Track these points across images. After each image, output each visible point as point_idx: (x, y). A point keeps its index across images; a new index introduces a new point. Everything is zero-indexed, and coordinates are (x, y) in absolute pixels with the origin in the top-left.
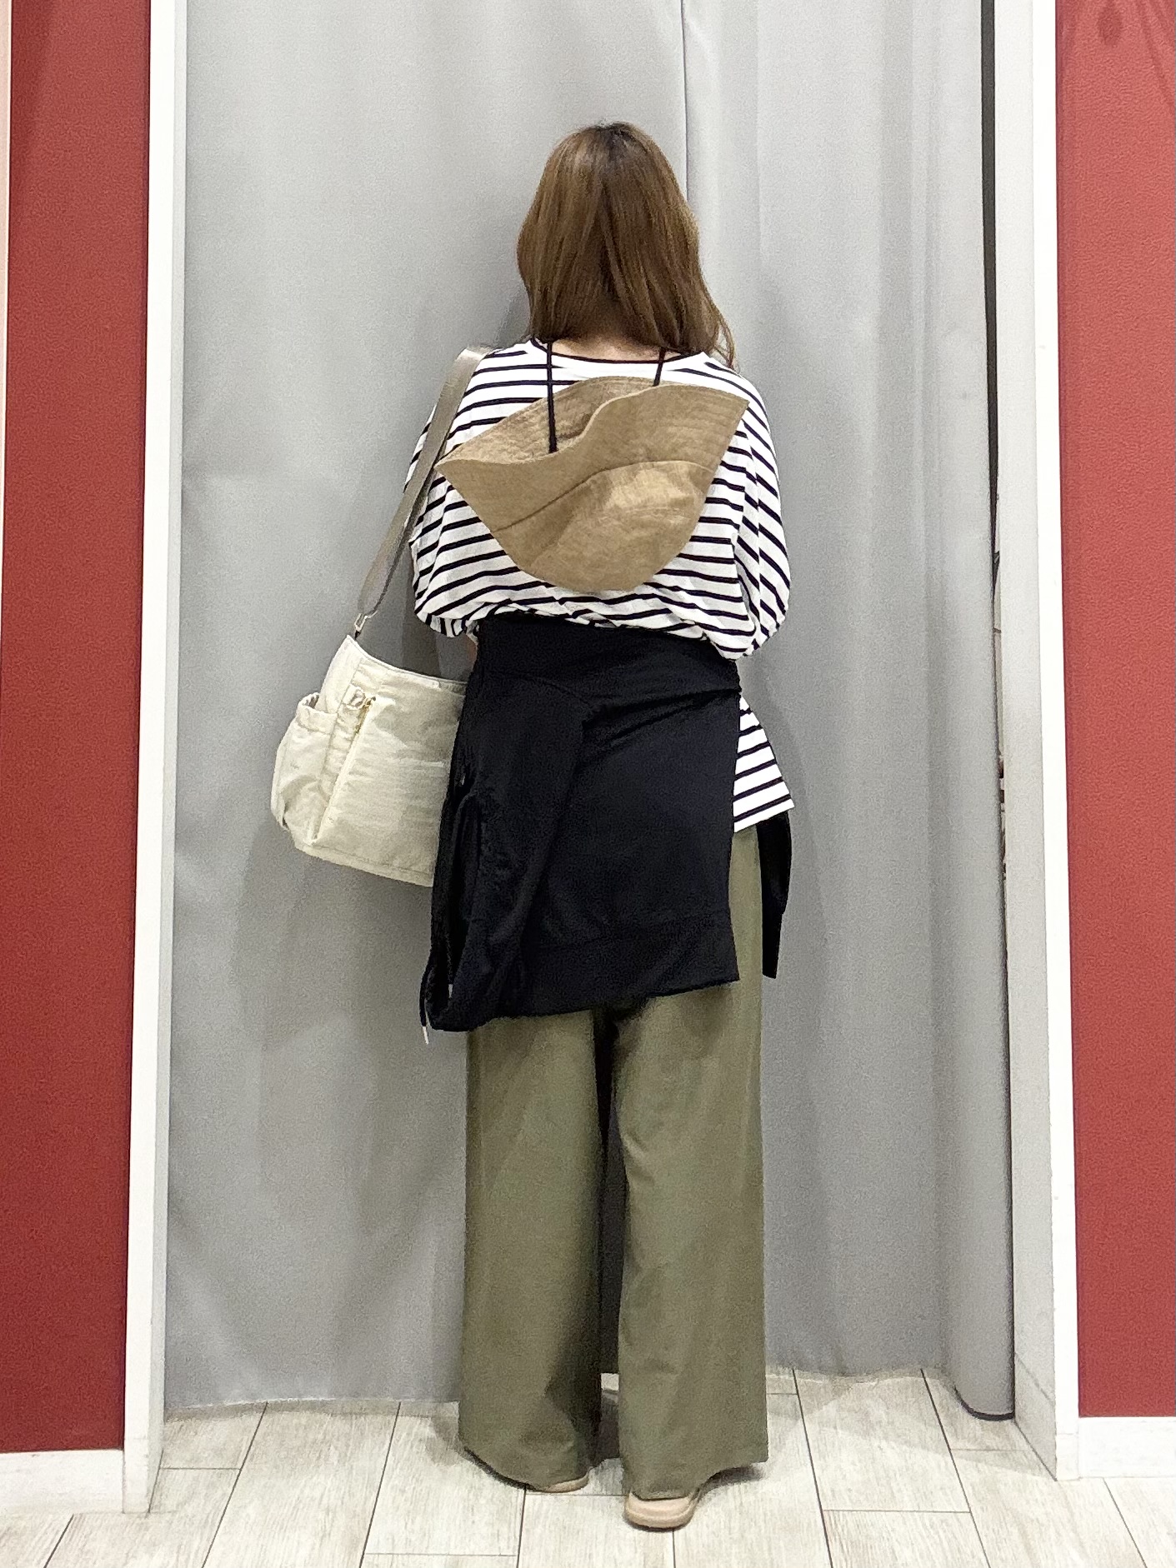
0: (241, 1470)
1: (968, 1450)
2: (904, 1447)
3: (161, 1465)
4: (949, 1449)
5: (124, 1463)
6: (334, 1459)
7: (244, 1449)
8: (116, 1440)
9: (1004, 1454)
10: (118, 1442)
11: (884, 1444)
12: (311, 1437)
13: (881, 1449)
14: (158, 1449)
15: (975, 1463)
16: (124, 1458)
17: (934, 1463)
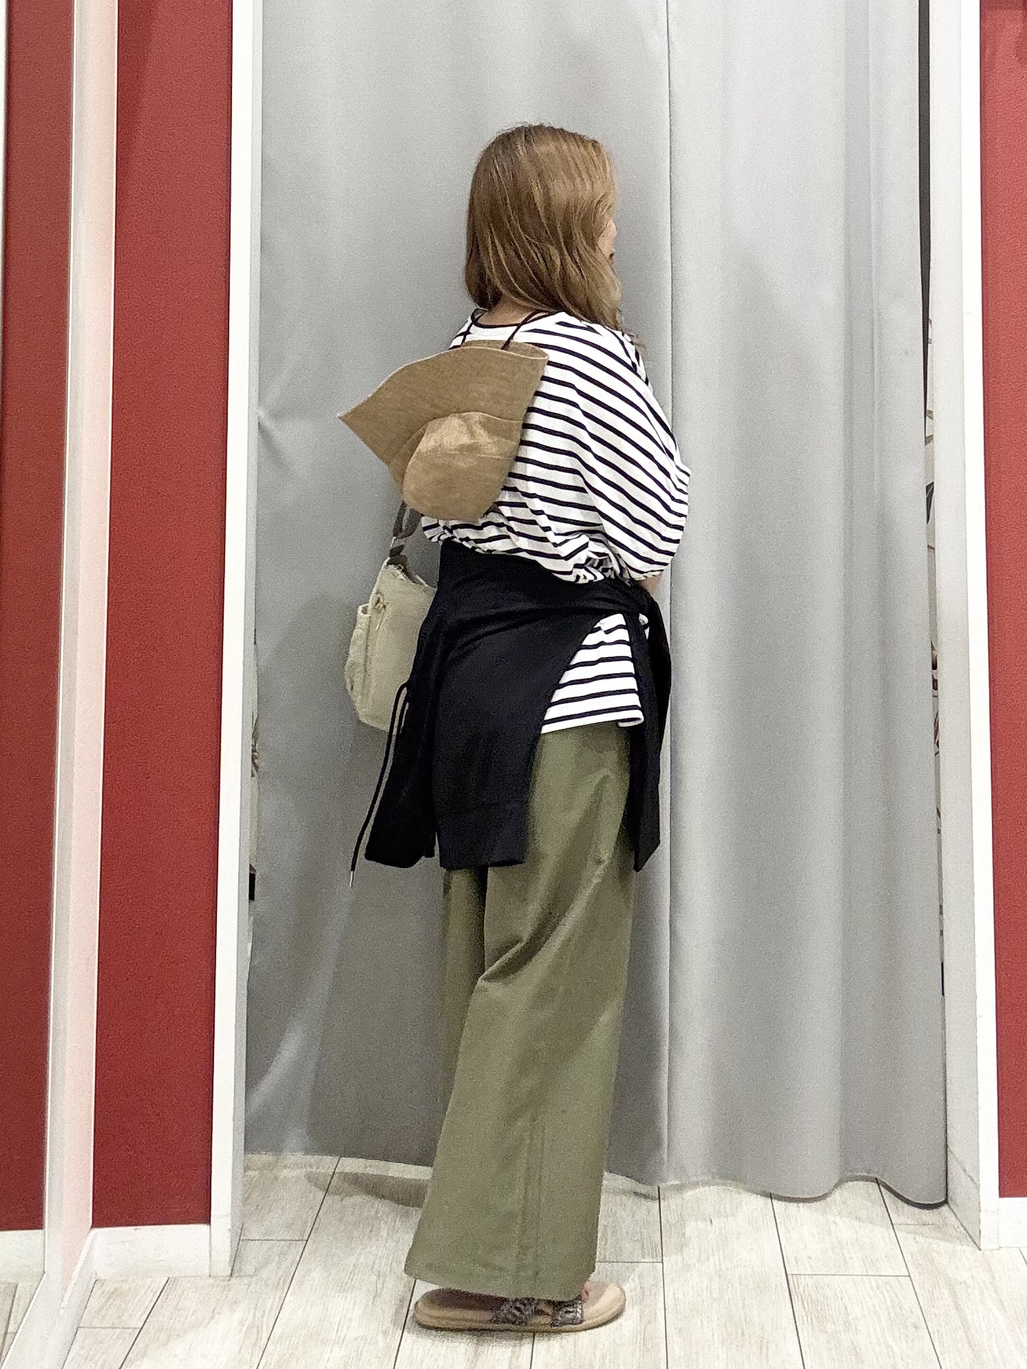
0: (307, 1241)
1: (908, 1224)
2: (855, 1223)
3: (240, 1239)
4: (892, 1224)
5: (211, 1236)
6: (384, 1233)
7: (310, 1224)
8: (204, 1217)
9: (938, 1228)
10: (206, 1219)
11: (838, 1218)
12: (365, 1214)
13: (836, 1224)
14: (239, 1224)
15: (913, 1235)
16: (210, 1232)
17: (878, 1235)
